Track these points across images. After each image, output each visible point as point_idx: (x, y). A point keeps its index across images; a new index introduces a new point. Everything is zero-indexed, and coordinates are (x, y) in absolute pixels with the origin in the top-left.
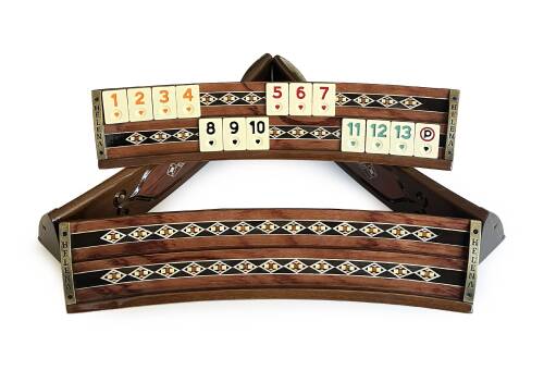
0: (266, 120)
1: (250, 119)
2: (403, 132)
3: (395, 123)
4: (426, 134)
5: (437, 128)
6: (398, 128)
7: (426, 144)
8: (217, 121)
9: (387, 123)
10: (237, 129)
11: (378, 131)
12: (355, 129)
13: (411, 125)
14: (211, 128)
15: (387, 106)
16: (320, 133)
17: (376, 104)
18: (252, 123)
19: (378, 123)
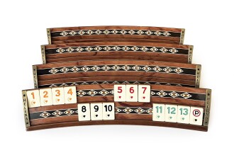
0: (113, 104)
1: (105, 104)
2: (184, 112)
3: (180, 107)
4: (196, 113)
5: (201, 110)
6: (181, 109)
7: (196, 118)
8: (87, 105)
9: (175, 106)
10: (98, 109)
11: (171, 111)
12: (159, 110)
13: (188, 108)
14: (84, 109)
15: (174, 97)
16: (140, 111)
17: (168, 96)
18: (106, 106)
19: (171, 106)
